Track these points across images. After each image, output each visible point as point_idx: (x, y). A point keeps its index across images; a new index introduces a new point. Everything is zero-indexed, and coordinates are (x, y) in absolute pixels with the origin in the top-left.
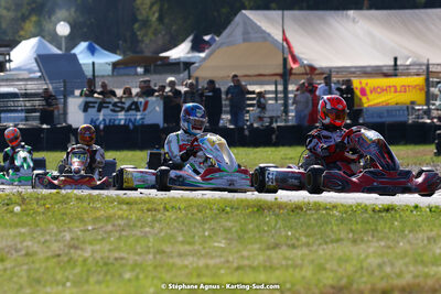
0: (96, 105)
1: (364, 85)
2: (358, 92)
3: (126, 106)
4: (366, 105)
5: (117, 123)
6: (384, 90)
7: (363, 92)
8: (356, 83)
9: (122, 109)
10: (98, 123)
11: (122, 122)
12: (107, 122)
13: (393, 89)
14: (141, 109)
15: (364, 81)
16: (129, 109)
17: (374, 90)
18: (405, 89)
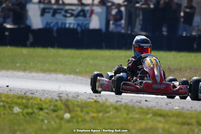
0: (51, 11)
3: (75, 13)
5: (67, 26)
9: (72, 15)
10: (52, 25)
11: (72, 26)
12: (60, 25)
14: (88, 15)
16: (78, 15)
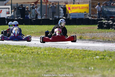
1: (70, 6)
2: (67, 9)
4: (70, 13)
6: (76, 8)
7: (69, 8)
8: (67, 6)
13: (79, 8)
15: (70, 5)
17: (73, 8)
18: (83, 8)
